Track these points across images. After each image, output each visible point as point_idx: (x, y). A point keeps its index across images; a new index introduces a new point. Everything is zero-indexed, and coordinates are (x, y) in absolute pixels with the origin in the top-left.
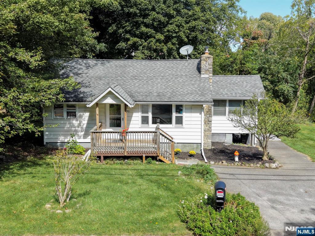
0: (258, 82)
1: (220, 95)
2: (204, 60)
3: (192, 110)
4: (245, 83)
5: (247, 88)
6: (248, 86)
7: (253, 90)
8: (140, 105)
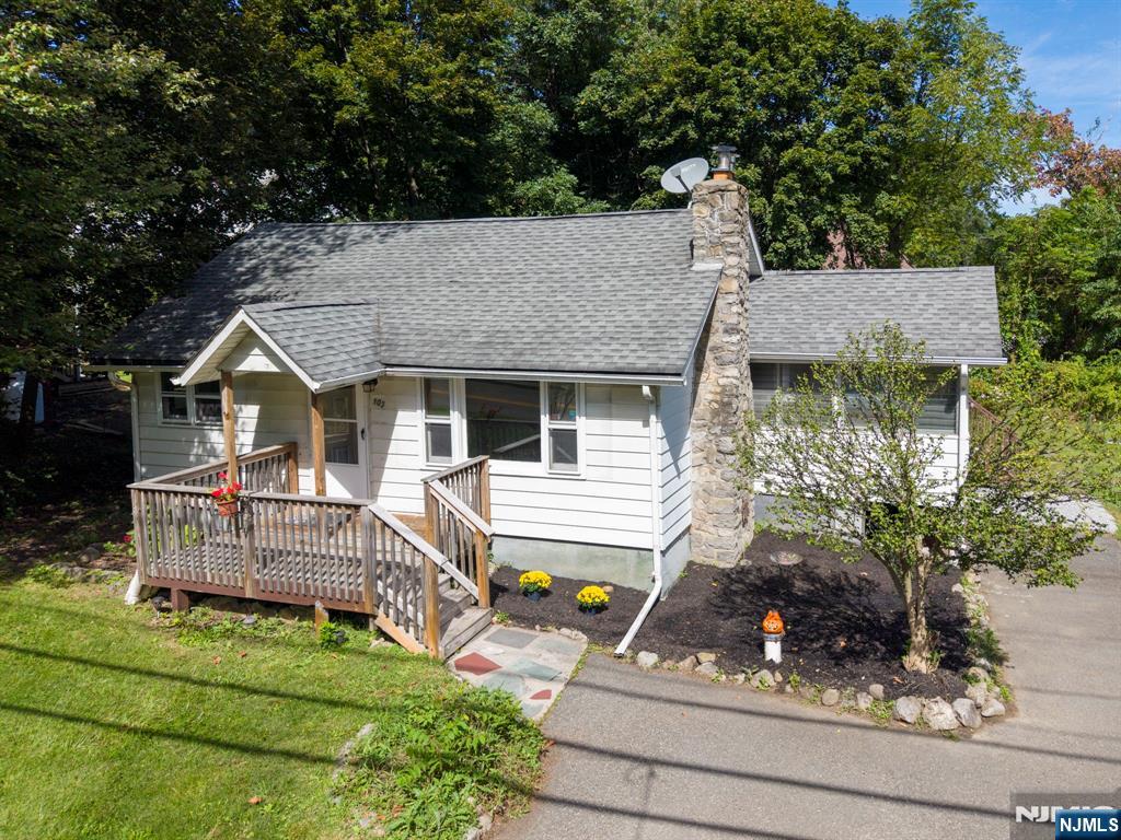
0: (981, 292)
1: (803, 346)
2: (704, 201)
3: (614, 406)
4: (922, 296)
5: (925, 316)
6: (931, 311)
7: (950, 326)
8: (418, 381)
